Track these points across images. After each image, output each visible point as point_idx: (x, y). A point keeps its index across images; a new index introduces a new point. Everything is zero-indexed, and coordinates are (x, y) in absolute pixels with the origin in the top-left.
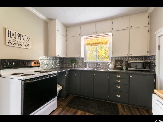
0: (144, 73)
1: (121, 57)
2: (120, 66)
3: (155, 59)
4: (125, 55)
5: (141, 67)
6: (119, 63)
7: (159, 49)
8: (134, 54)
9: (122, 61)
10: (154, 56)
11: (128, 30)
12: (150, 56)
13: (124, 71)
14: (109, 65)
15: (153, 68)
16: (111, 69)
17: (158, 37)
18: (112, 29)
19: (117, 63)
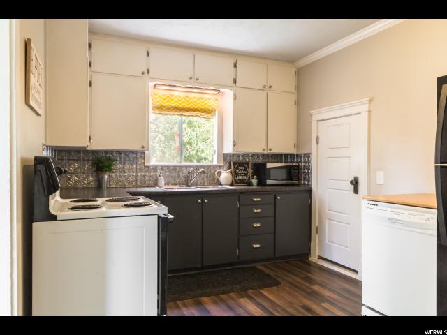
0: (288, 188)
1: (244, 155)
2: (244, 177)
3: (309, 162)
4: (259, 150)
5: (284, 177)
6: (241, 170)
7: (318, 143)
8: (276, 150)
9: (248, 164)
10: (308, 155)
11: (265, 93)
12: (297, 155)
13: (254, 187)
14: (219, 173)
15: (305, 178)
16: (227, 185)
17: (316, 122)
18: (235, 81)
19: (237, 168)
